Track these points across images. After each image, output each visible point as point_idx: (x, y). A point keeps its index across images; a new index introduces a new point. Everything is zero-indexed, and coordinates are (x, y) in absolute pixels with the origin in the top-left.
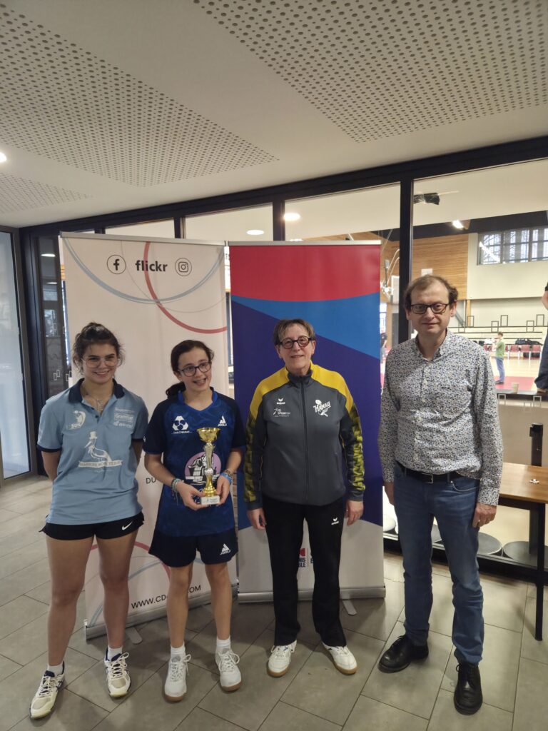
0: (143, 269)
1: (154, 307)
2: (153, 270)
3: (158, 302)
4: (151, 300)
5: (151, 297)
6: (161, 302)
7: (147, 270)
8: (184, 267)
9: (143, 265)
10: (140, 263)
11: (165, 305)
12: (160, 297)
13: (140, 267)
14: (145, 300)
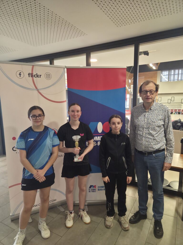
0: (31, 77)
1: (36, 92)
2: (36, 77)
3: (38, 90)
4: (35, 89)
5: (35, 88)
6: (39, 90)
7: (33, 77)
8: (48, 76)
9: (31, 75)
10: (30, 74)
11: (41, 91)
12: (38, 88)
13: (30, 76)
14: (32, 89)
